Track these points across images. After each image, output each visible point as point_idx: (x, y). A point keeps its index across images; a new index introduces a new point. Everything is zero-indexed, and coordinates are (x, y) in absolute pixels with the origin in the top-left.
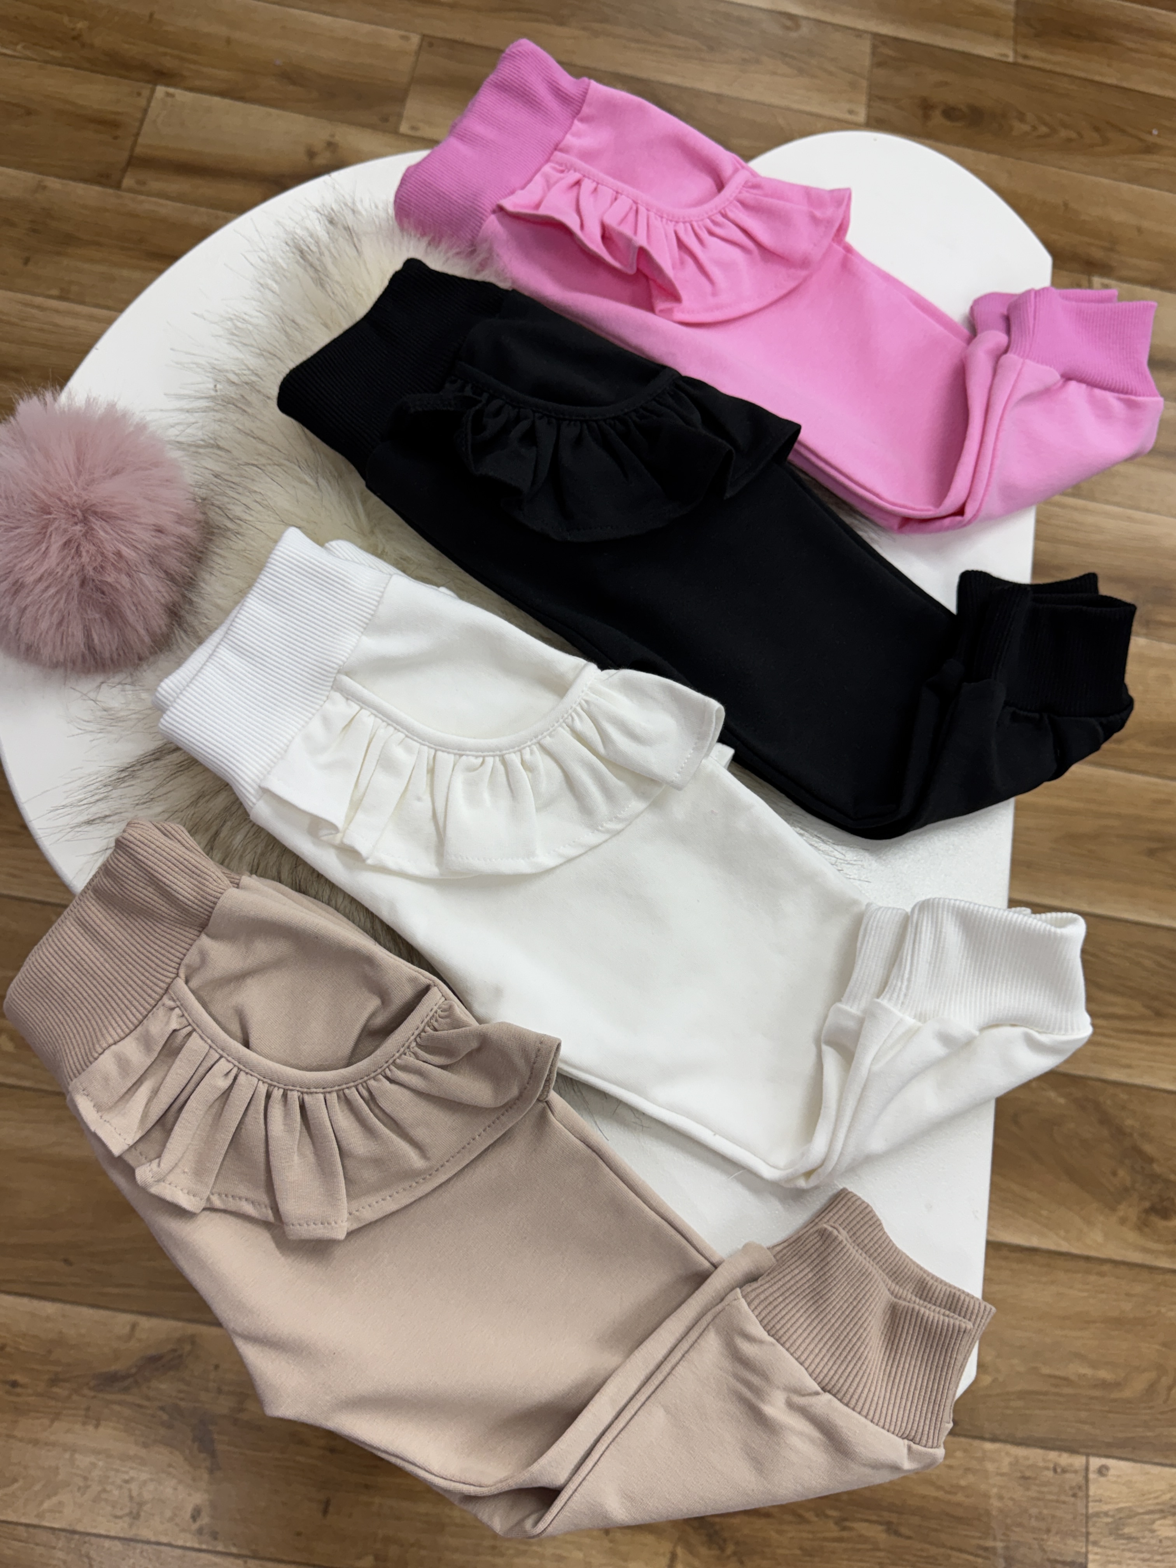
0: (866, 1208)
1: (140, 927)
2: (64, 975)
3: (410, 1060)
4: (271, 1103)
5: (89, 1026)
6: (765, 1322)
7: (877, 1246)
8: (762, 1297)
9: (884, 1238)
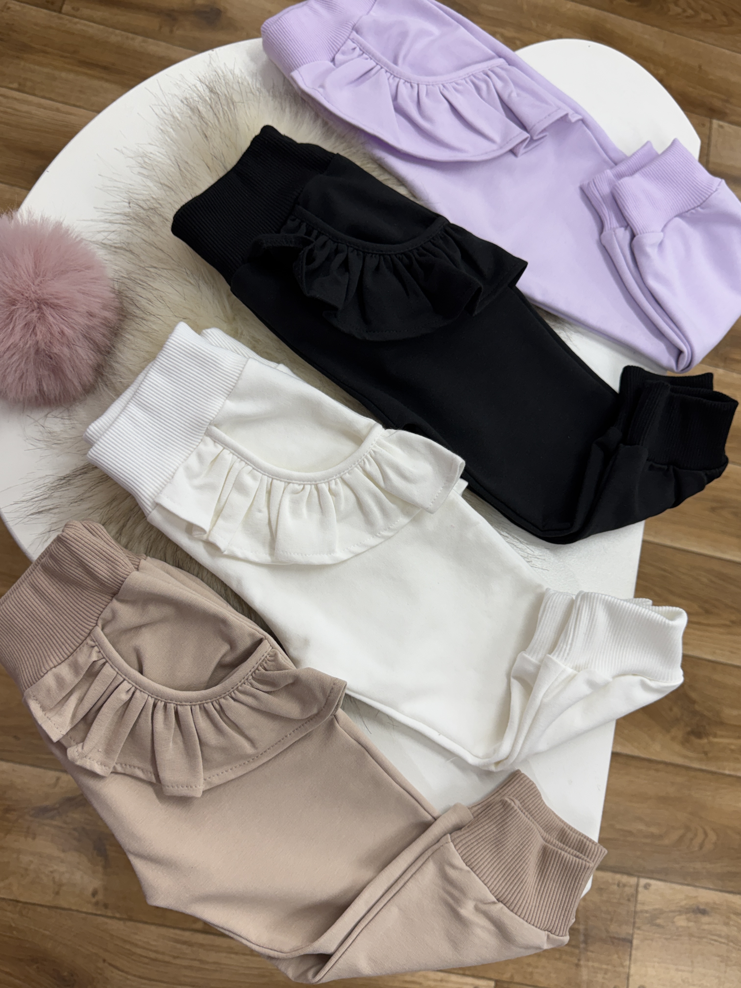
0: (532, 785)
1: (72, 592)
2: (21, 620)
3: (248, 687)
4: (156, 710)
5: (38, 654)
6: (464, 857)
8: (464, 841)
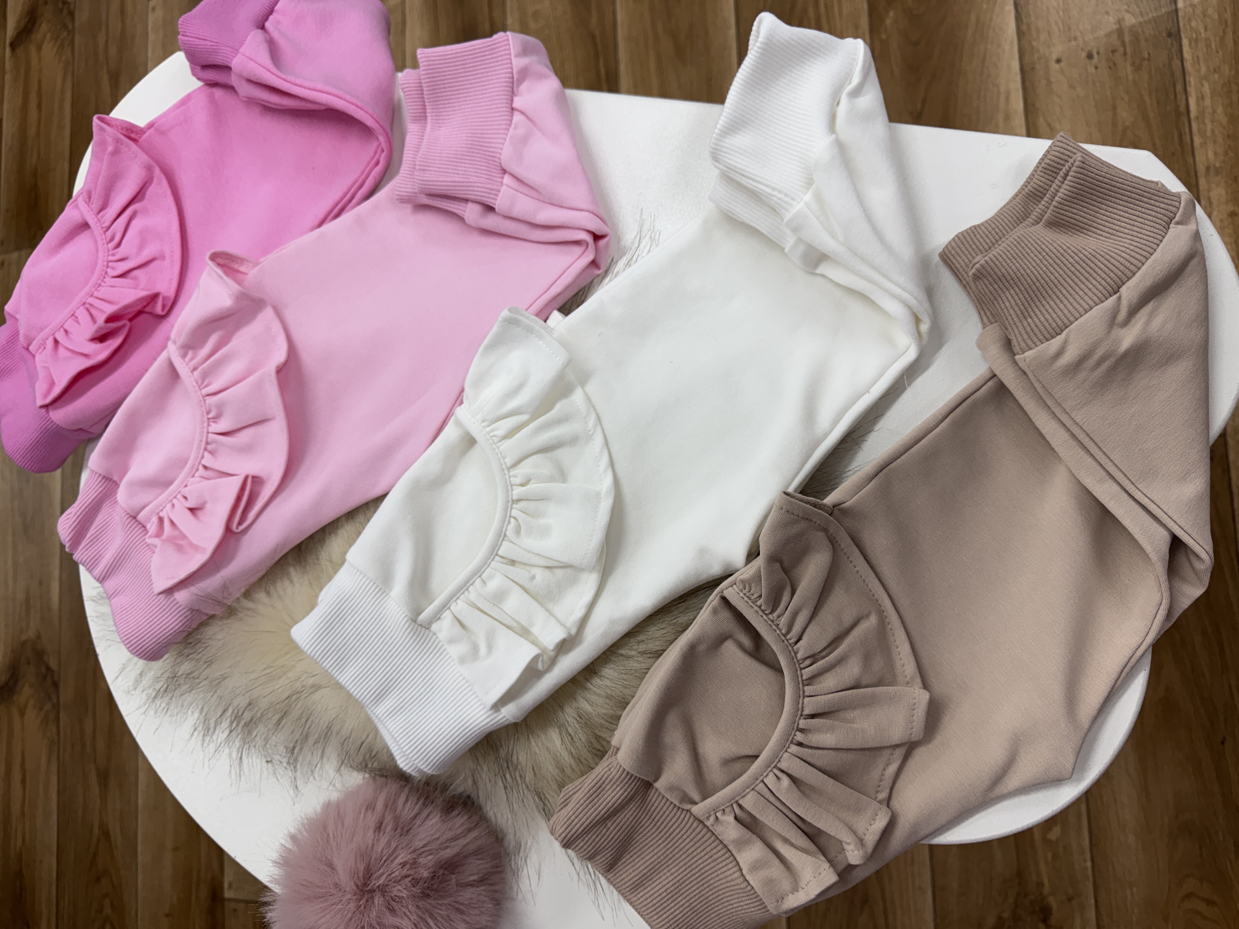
0: (958, 238)
3: (783, 622)
4: (807, 743)
6: (1048, 336)
7: (993, 232)
8: (1025, 336)
9: (986, 225)
